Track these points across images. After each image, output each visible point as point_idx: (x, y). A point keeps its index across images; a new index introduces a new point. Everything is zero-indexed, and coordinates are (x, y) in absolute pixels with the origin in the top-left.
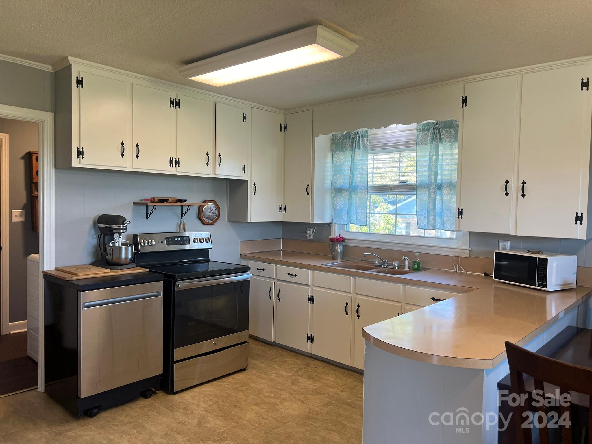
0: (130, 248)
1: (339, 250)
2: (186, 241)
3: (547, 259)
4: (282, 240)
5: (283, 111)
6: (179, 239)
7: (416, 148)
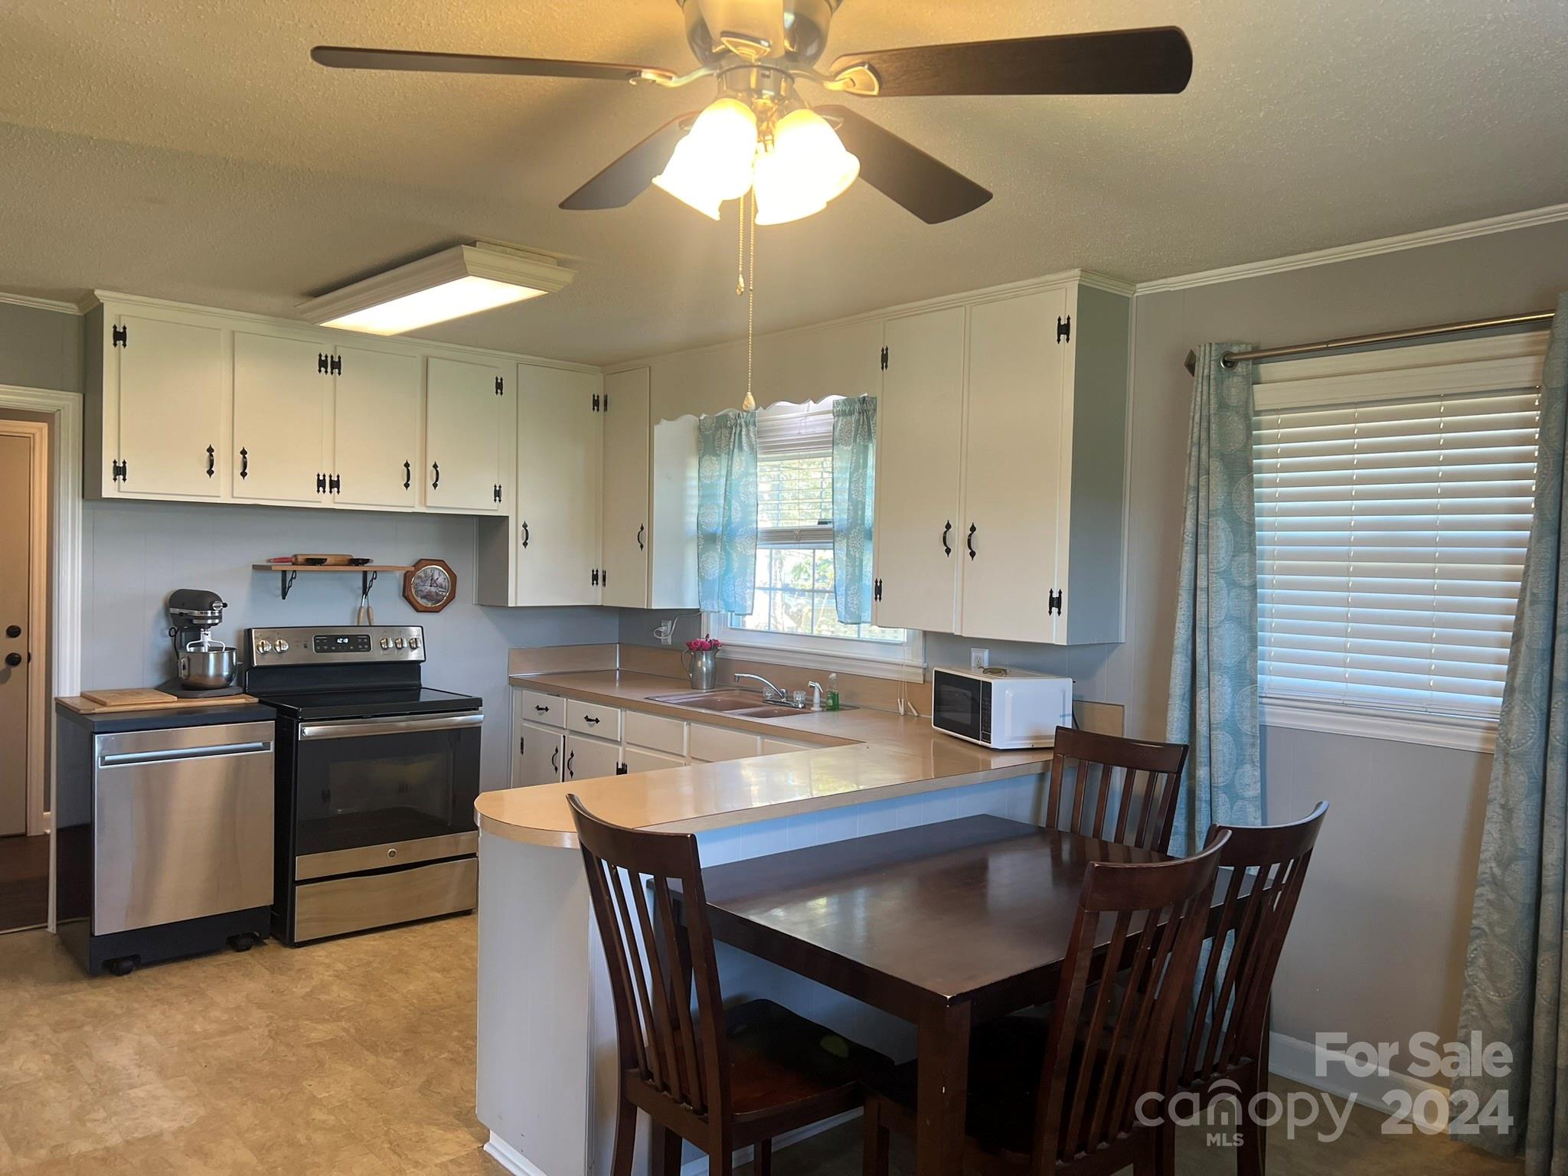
0: (226, 655)
1: (705, 669)
2: (363, 644)
3: (991, 684)
4: (620, 647)
5: (599, 368)
6: (346, 641)
7: (831, 451)
